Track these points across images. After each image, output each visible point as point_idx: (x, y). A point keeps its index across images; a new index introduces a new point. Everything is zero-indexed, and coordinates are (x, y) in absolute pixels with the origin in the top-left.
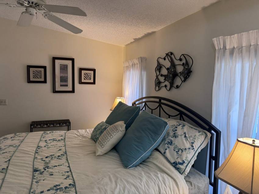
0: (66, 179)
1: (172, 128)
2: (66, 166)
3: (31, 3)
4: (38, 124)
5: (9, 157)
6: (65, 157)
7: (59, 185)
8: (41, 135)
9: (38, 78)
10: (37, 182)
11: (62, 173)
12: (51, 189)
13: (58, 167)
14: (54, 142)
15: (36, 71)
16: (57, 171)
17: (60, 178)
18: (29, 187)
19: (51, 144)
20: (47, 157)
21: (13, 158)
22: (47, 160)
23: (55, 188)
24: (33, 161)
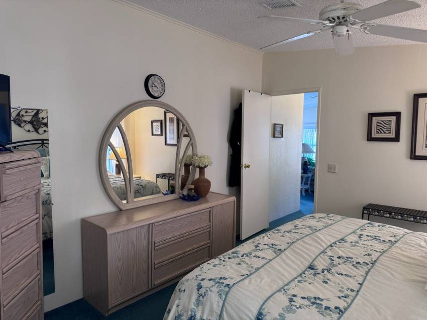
0: (340, 298)
2: (357, 281)
4: (375, 210)
5: (296, 238)
6: (366, 268)
7: (322, 300)
8: (361, 224)
10: (299, 282)
11: (342, 288)
12: (308, 298)
13: (344, 276)
14: (374, 241)
15: (382, 121)
16: (338, 281)
17: (332, 292)
18: (286, 281)
19: (365, 243)
20: (339, 258)
21: (299, 242)
22: (337, 261)
23: (313, 300)
24: (317, 254)
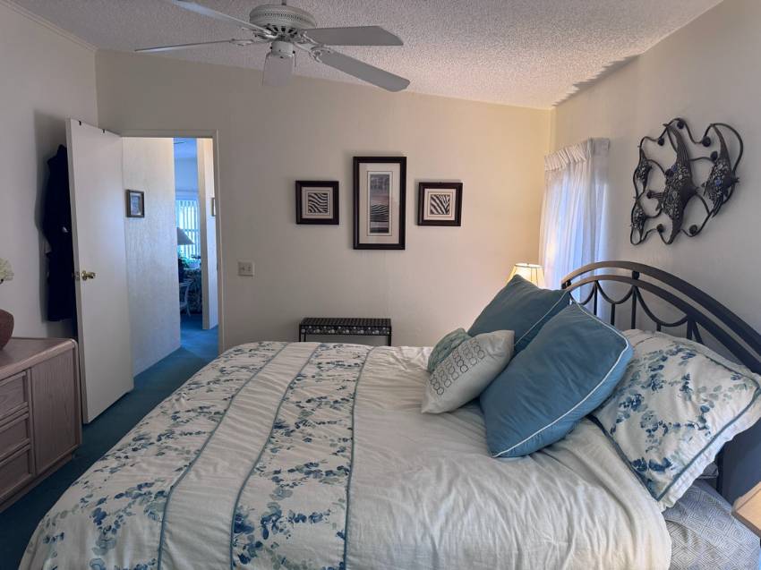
0: (336, 454)
1: (650, 359)
2: (345, 425)
3: (280, 29)
4: (316, 326)
5: (233, 390)
6: (348, 406)
7: (317, 465)
8: (312, 349)
9: (320, 212)
10: (273, 450)
11: (332, 440)
12: (297, 470)
13: (327, 425)
14: (338, 368)
15: (315, 194)
16: (323, 433)
17: (323, 450)
18: (255, 457)
19: (329, 373)
20: (309, 401)
21: (242, 392)
22: (309, 407)
23: (306, 469)
24: (277, 405)
